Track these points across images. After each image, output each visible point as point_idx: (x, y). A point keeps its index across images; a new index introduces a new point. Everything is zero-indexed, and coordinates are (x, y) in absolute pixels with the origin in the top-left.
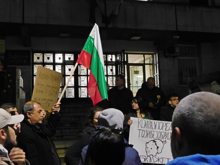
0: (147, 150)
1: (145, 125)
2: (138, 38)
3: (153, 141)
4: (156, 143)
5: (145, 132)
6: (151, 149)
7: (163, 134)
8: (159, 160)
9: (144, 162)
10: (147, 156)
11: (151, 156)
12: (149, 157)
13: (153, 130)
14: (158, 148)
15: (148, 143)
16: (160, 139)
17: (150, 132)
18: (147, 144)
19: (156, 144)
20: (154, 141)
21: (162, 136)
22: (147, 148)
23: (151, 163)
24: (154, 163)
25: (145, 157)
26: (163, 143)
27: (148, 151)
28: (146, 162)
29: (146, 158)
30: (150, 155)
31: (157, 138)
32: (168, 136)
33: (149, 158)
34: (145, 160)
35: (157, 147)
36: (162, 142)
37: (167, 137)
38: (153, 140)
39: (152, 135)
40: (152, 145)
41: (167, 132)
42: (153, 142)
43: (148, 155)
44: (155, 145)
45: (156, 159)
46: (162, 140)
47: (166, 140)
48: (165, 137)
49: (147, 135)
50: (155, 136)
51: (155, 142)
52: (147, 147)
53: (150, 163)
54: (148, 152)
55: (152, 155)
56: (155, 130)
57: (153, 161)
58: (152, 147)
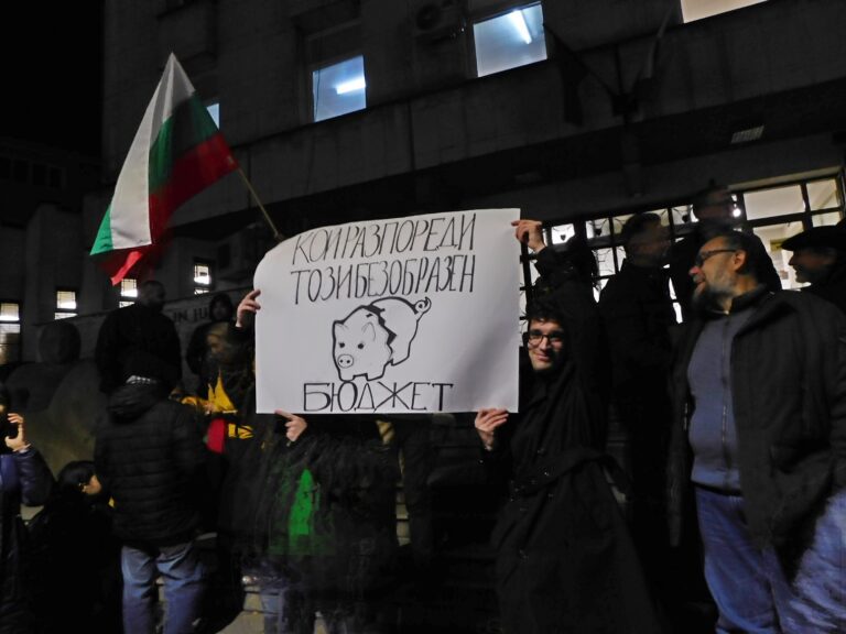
0: (337, 355)
1: (327, 249)
2: (757, 132)
3: (365, 312)
4: (382, 315)
5: (326, 274)
6: (361, 346)
7: (414, 268)
8: (395, 394)
9: (327, 411)
10: (338, 384)
11: (360, 382)
12: (348, 387)
13: (365, 260)
14: (392, 336)
15: (342, 322)
16: (399, 294)
17: (350, 272)
18: (337, 327)
19: (382, 322)
20: (373, 309)
21: (408, 277)
22: (337, 346)
23: (359, 411)
24: (371, 411)
25: (328, 390)
26: (416, 312)
27: (345, 358)
28: (337, 411)
29: (336, 392)
30: (355, 377)
31: (387, 294)
32: (435, 273)
33: (348, 390)
34: (330, 401)
35: (385, 335)
36: (413, 307)
37: (434, 280)
38: (367, 303)
39: (361, 282)
40: (364, 329)
41: (432, 257)
42: (368, 313)
43: (347, 375)
44: (379, 329)
45: (380, 394)
46: (412, 298)
47: (427, 295)
48: (423, 284)
49: (336, 286)
50: (377, 286)
51: (378, 311)
52: (338, 340)
53: (352, 412)
54: (344, 364)
55: (366, 375)
56: (376, 258)
57: (366, 403)
58: (366, 338)
